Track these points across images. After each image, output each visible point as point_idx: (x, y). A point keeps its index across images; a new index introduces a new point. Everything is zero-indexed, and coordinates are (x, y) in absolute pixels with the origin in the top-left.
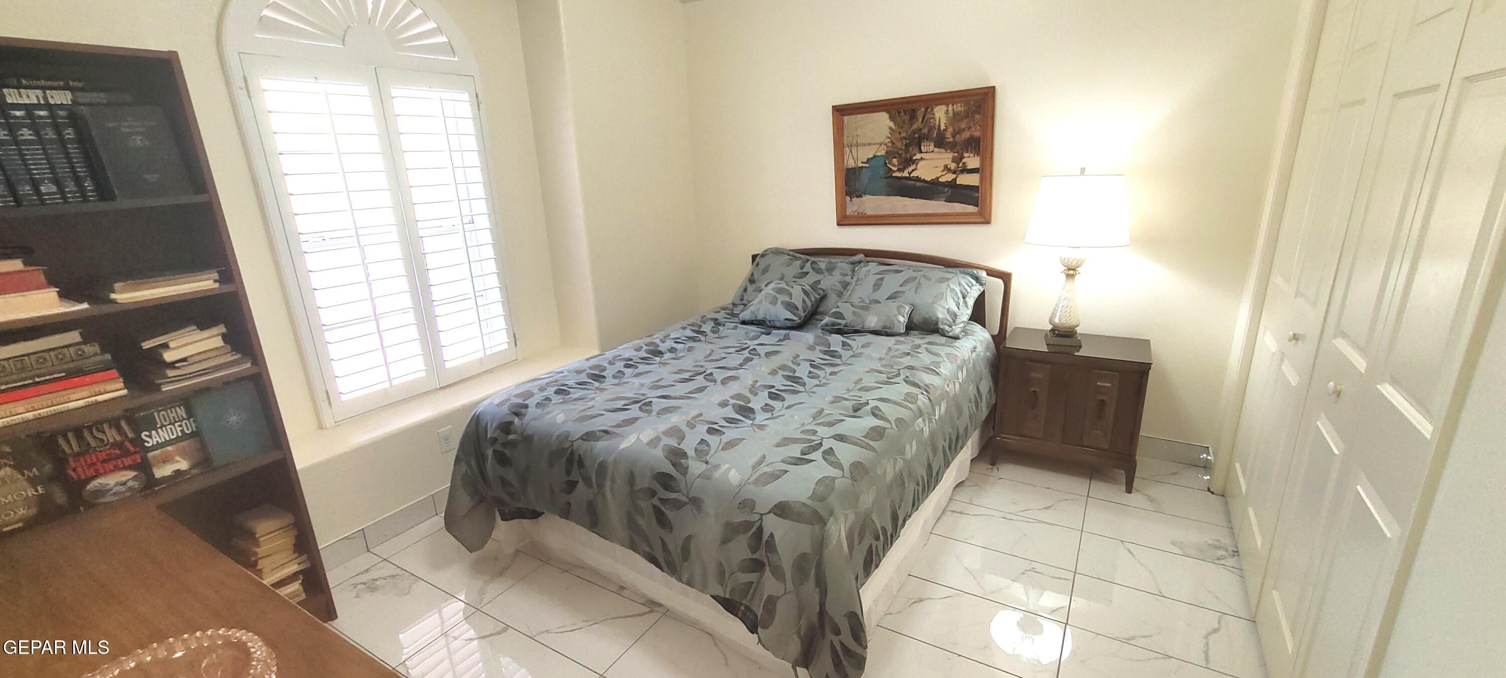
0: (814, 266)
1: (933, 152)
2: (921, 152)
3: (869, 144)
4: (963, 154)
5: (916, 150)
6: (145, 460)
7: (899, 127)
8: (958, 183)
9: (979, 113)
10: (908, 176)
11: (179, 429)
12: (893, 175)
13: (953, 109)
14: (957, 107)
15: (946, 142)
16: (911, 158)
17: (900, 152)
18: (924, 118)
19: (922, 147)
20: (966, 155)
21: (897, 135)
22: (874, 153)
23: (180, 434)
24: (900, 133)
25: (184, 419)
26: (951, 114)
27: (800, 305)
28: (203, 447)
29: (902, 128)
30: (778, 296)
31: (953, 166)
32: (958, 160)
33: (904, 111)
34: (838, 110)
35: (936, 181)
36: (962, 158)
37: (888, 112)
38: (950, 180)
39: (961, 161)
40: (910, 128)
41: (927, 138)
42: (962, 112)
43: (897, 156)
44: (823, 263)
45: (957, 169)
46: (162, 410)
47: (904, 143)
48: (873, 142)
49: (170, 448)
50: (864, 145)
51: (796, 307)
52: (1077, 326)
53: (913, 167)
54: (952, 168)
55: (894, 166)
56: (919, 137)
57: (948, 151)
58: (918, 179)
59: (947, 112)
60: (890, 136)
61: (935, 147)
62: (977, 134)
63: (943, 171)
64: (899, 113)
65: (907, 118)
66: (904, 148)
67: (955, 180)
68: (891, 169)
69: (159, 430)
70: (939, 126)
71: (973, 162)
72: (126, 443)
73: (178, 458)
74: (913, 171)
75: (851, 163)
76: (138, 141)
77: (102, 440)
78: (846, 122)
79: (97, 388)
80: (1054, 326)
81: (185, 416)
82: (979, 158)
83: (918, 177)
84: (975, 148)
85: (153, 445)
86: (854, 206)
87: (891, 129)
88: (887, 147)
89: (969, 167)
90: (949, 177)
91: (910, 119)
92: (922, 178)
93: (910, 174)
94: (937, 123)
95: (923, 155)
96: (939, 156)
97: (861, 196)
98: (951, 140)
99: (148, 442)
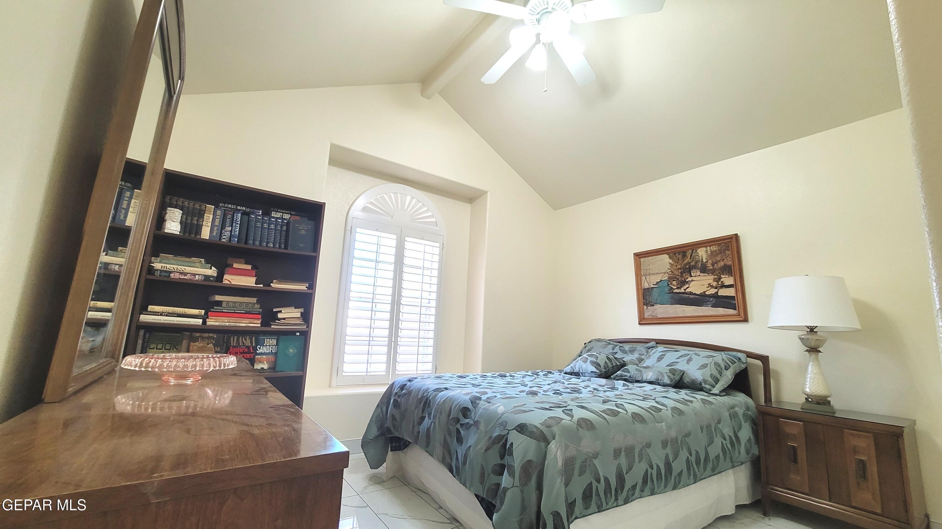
0: (622, 348)
1: (699, 276)
2: (691, 276)
3: (658, 274)
4: (720, 276)
5: (688, 275)
6: (254, 357)
7: (675, 262)
8: (719, 294)
9: (729, 250)
10: (684, 291)
11: (271, 349)
12: (674, 291)
13: (710, 249)
14: (713, 248)
15: (708, 269)
16: (685, 280)
17: (678, 277)
18: (691, 256)
19: (692, 273)
20: (722, 276)
21: (675, 267)
22: (660, 279)
23: (270, 352)
24: (676, 266)
25: (274, 345)
26: (709, 252)
27: (602, 364)
28: (275, 362)
29: (678, 263)
30: (589, 358)
31: (715, 284)
32: (718, 280)
33: (678, 253)
34: (637, 255)
35: (703, 294)
36: (720, 279)
37: (668, 254)
38: (713, 293)
39: (720, 280)
40: (683, 262)
41: (695, 267)
42: (716, 250)
43: (676, 279)
44: (627, 347)
45: (717, 286)
46: (268, 338)
47: (680, 272)
48: (659, 272)
49: (264, 356)
50: (654, 274)
51: (600, 365)
52: (829, 397)
53: (687, 286)
54: (714, 285)
55: (675, 286)
56: (689, 267)
57: (710, 275)
58: (691, 293)
59: (706, 251)
60: (670, 268)
61: (701, 273)
62: (729, 263)
63: (708, 287)
64: (675, 254)
65: (680, 256)
66: (680, 274)
67: (717, 293)
68: (673, 288)
69: (264, 347)
70: (702, 260)
71: (728, 280)
72: (251, 348)
73: (265, 362)
74: (687, 288)
75: (646, 286)
76: (303, 232)
77: (244, 343)
78: (642, 262)
79: (252, 321)
80: (807, 395)
81: (275, 345)
82: (732, 278)
83: (691, 292)
84: (729, 272)
85: (259, 353)
86: (649, 312)
87: (670, 264)
88: (669, 274)
89: (726, 284)
90: (713, 291)
91: (683, 257)
92: (694, 293)
93: (685, 290)
94: (701, 258)
95: (693, 278)
96: (706, 278)
97: (653, 305)
98: (711, 268)
99: (258, 351)
